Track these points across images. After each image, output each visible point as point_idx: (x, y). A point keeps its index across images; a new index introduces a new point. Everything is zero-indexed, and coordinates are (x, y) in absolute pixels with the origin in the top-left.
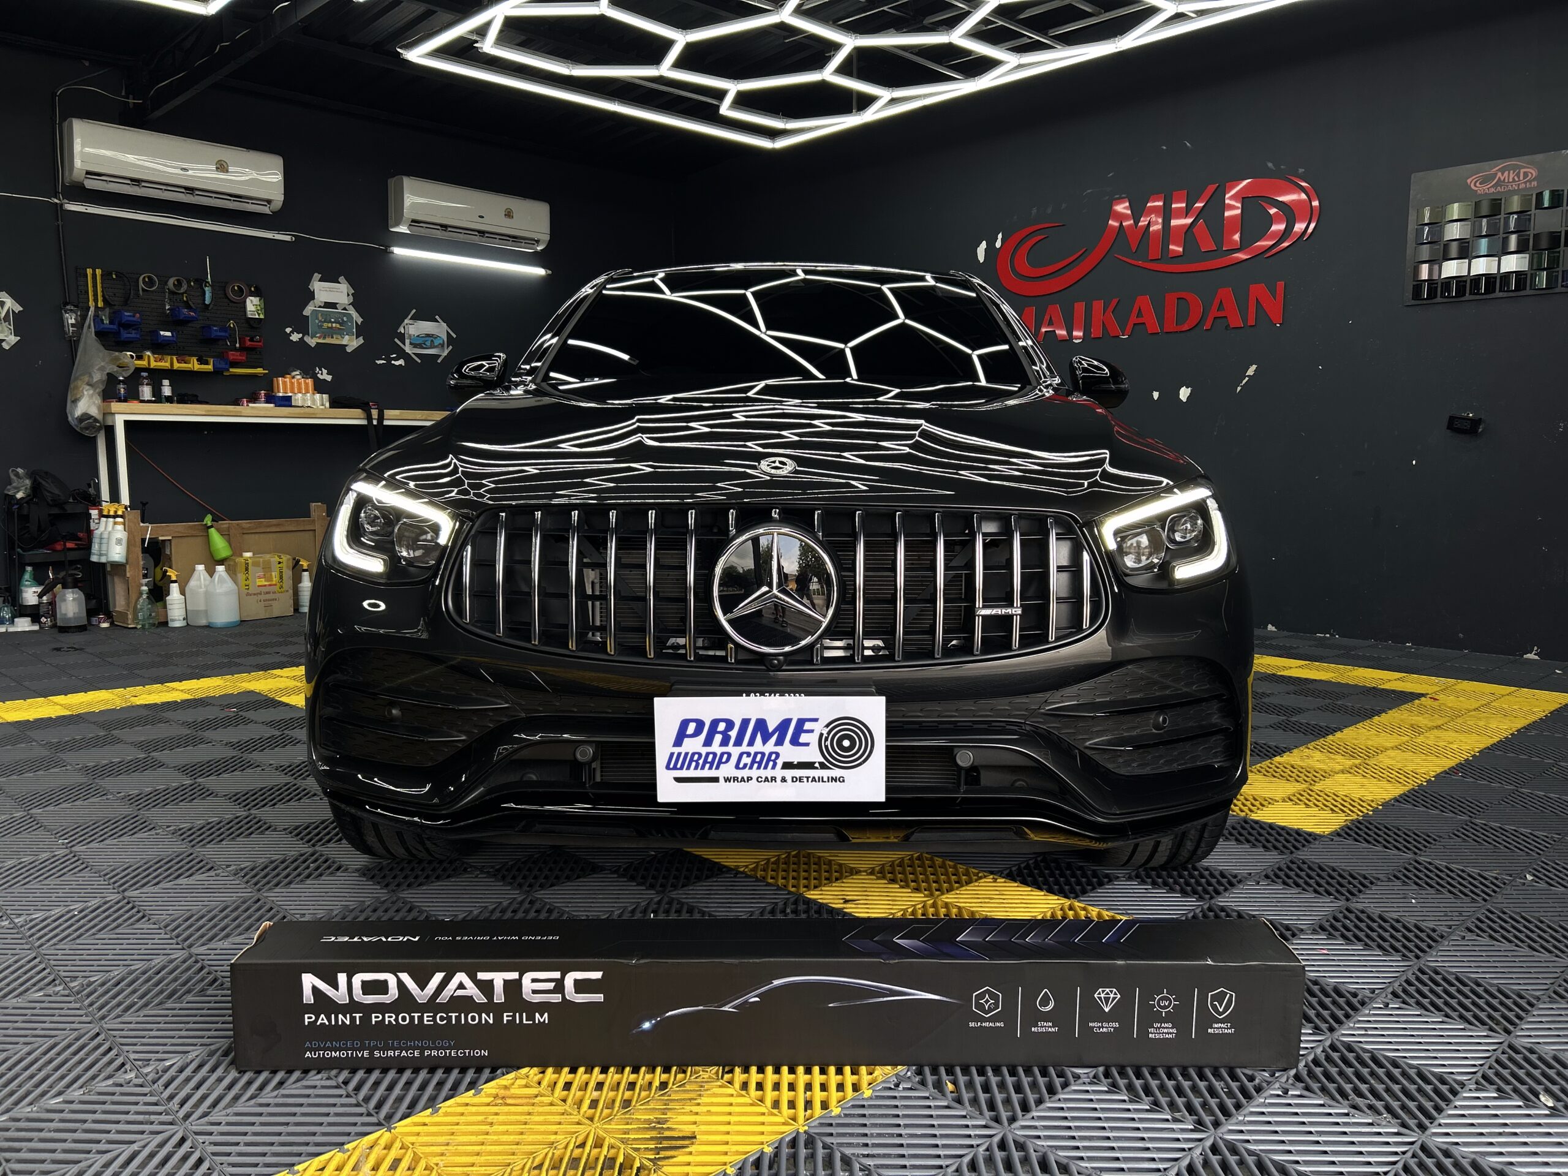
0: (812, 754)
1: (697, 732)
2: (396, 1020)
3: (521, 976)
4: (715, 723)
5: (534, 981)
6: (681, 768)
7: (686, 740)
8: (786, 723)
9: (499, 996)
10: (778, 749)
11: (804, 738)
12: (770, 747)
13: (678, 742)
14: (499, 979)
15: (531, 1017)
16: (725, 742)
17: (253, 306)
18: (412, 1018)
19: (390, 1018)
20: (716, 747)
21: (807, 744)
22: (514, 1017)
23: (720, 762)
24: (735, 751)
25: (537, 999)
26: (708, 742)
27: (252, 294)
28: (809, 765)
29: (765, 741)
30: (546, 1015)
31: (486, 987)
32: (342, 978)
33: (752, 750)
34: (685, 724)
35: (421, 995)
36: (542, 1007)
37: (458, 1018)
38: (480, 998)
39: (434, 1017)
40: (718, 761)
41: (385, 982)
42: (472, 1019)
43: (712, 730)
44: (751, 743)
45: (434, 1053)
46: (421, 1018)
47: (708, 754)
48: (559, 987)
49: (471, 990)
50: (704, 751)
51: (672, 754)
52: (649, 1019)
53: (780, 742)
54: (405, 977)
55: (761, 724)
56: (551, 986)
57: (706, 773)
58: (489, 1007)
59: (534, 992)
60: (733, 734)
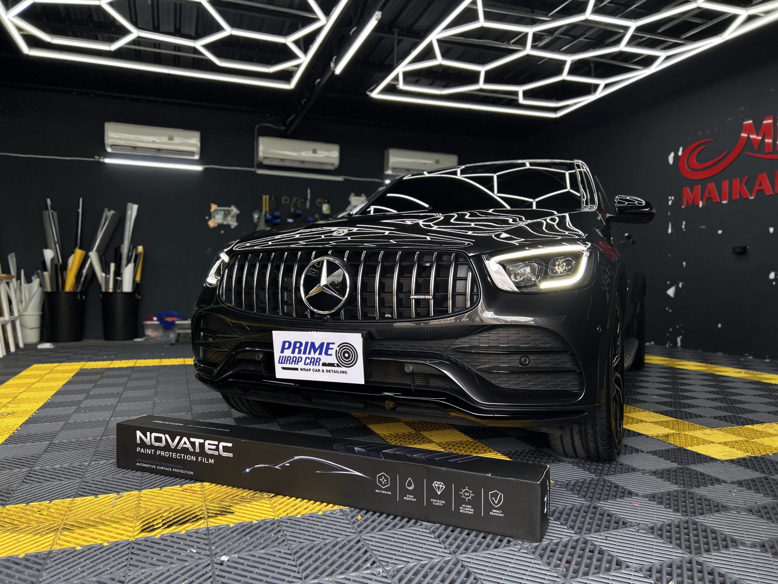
0: (333, 359)
1: (289, 347)
2: (165, 454)
3: (205, 441)
4: (295, 343)
5: (209, 444)
6: (284, 363)
7: (285, 350)
8: (322, 344)
9: (197, 450)
10: (320, 356)
11: (330, 352)
12: (317, 355)
13: (282, 352)
14: (198, 441)
15: (208, 460)
16: (299, 352)
18: (169, 454)
19: (163, 453)
20: (296, 355)
21: (331, 355)
22: (202, 459)
23: (298, 362)
24: (304, 357)
25: (210, 452)
26: (293, 352)
28: (332, 365)
29: (315, 353)
30: (213, 460)
31: (193, 444)
32: (148, 434)
33: (310, 356)
34: (284, 343)
35: (173, 445)
36: (212, 456)
37: (184, 456)
38: (191, 450)
39: (176, 455)
40: (297, 361)
41: (161, 438)
42: (189, 458)
43: (295, 346)
44: (309, 353)
45: (176, 470)
46: (172, 455)
47: (294, 357)
48: (217, 449)
49: (188, 445)
50: (292, 355)
51: (280, 356)
52: (249, 468)
53: (320, 353)
54: (167, 436)
55: (313, 344)
56: (214, 447)
57: (293, 366)
58: (194, 454)
59: (209, 449)
60: (302, 348)
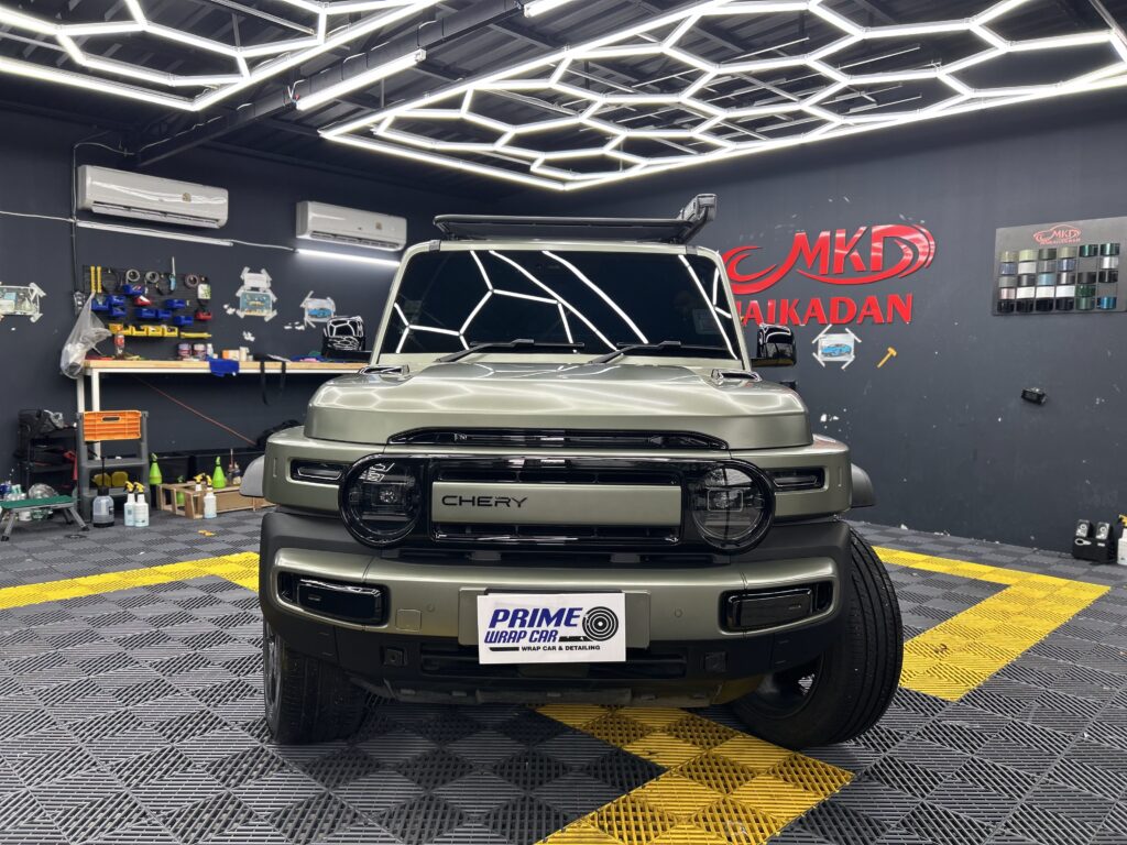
0: (579, 631)
17: (203, 291)
27: (202, 282)
57: (510, 645)
